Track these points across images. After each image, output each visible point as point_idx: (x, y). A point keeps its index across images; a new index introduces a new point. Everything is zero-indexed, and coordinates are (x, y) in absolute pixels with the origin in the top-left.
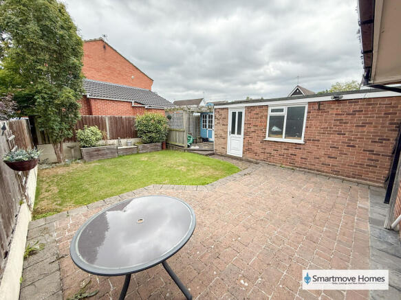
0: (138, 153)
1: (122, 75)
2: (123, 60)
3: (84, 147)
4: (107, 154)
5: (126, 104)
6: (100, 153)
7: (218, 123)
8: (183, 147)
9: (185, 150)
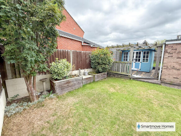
0: (94, 81)
1: (69, 27)
2: (70, 17)
3: (56, 80)
4: (75, 85)
5: (79, 43)
6: (70, 84)
7: (168, 57)
8: (128, 76)
9: (130, 78)
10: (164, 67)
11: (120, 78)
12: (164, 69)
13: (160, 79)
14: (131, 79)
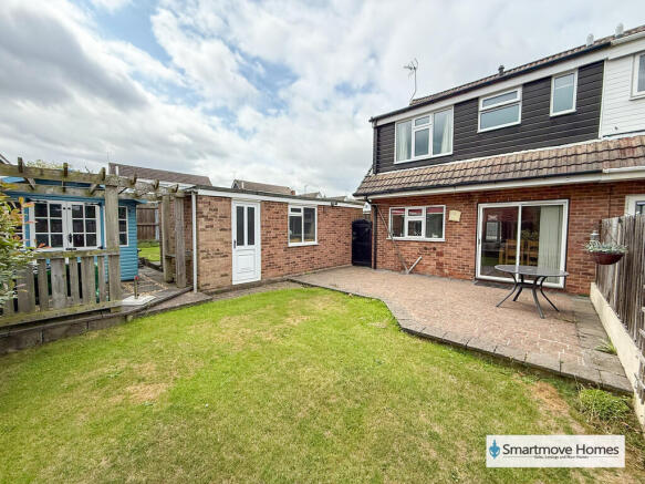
7: (207, 227)
8: (108, 310)
9: (126, 316)
10: (202, 255)
11: (66, 335)
12: (203, 258)
13: (198, 288)
14: (130, 318)
